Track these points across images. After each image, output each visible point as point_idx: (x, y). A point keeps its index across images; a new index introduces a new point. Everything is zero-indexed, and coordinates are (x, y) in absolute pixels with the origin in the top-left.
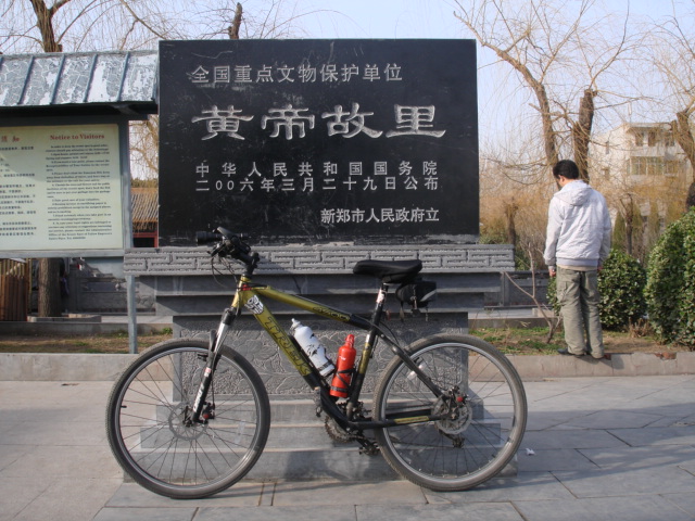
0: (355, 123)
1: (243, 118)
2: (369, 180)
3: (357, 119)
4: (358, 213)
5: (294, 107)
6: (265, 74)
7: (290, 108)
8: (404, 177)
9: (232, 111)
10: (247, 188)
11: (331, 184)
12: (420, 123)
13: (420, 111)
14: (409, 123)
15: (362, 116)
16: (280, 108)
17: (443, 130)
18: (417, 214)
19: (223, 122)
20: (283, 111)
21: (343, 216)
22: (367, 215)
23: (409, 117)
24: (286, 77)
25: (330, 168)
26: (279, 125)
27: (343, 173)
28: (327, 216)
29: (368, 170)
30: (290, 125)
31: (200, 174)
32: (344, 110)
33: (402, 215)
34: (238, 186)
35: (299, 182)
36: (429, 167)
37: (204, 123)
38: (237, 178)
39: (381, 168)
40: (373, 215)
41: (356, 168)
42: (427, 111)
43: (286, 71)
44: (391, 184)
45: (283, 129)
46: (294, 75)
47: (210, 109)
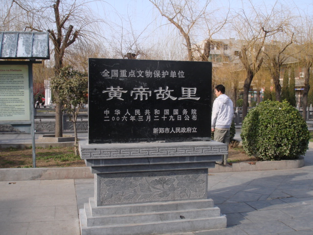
0: (166, 94)
1: (123, 92)
2: (171, 117)
3: (167, 93)
4: (167, 129)
5: (144, 87)
6: (132, 74)
7: (142, 88)
8: (185, 115)
9: (119, 88)
10: (125, 120)
11: (157, 118)
12: (191, 94)
13: (191, 90)
14: (187, 94)
15: (169, 91)
16: (138, 87)
17: (198, 97)
18: (189, 130)
19: (115, 93)
20: (139, 89)
21: (162, 130)
22: (170, 130)
23: (187, 92)
24: (140, 75)
25: (157, 112)
26: (137, 94)
27: (162, 114)
28: (155, 131)
29: (171, 113)
30: (142, 94)
31: (106, 114)
32: (163, 89)
33: (183, 130)
34: (121, 119)
35: (145, 117)
36: (194, 111)
37: (107, 93)
38: (121, 116)
39: (176, 112)
40: (173, 130)
41: (167, 112)
42: (193, 90)
43: (140, 72)
44: (179, 118)
45: (139, 96)
46: (143, 74)
47: (110, 87)
